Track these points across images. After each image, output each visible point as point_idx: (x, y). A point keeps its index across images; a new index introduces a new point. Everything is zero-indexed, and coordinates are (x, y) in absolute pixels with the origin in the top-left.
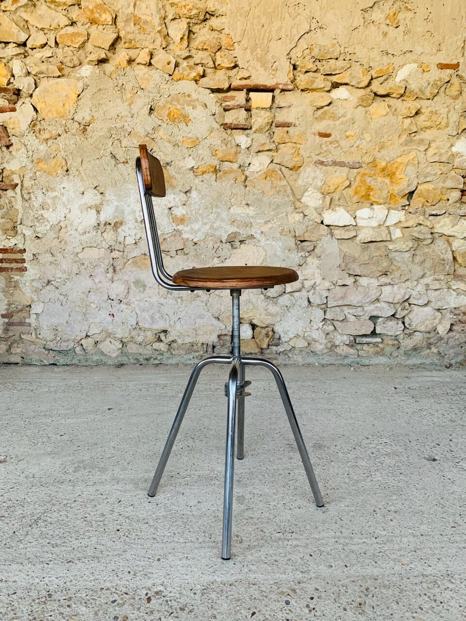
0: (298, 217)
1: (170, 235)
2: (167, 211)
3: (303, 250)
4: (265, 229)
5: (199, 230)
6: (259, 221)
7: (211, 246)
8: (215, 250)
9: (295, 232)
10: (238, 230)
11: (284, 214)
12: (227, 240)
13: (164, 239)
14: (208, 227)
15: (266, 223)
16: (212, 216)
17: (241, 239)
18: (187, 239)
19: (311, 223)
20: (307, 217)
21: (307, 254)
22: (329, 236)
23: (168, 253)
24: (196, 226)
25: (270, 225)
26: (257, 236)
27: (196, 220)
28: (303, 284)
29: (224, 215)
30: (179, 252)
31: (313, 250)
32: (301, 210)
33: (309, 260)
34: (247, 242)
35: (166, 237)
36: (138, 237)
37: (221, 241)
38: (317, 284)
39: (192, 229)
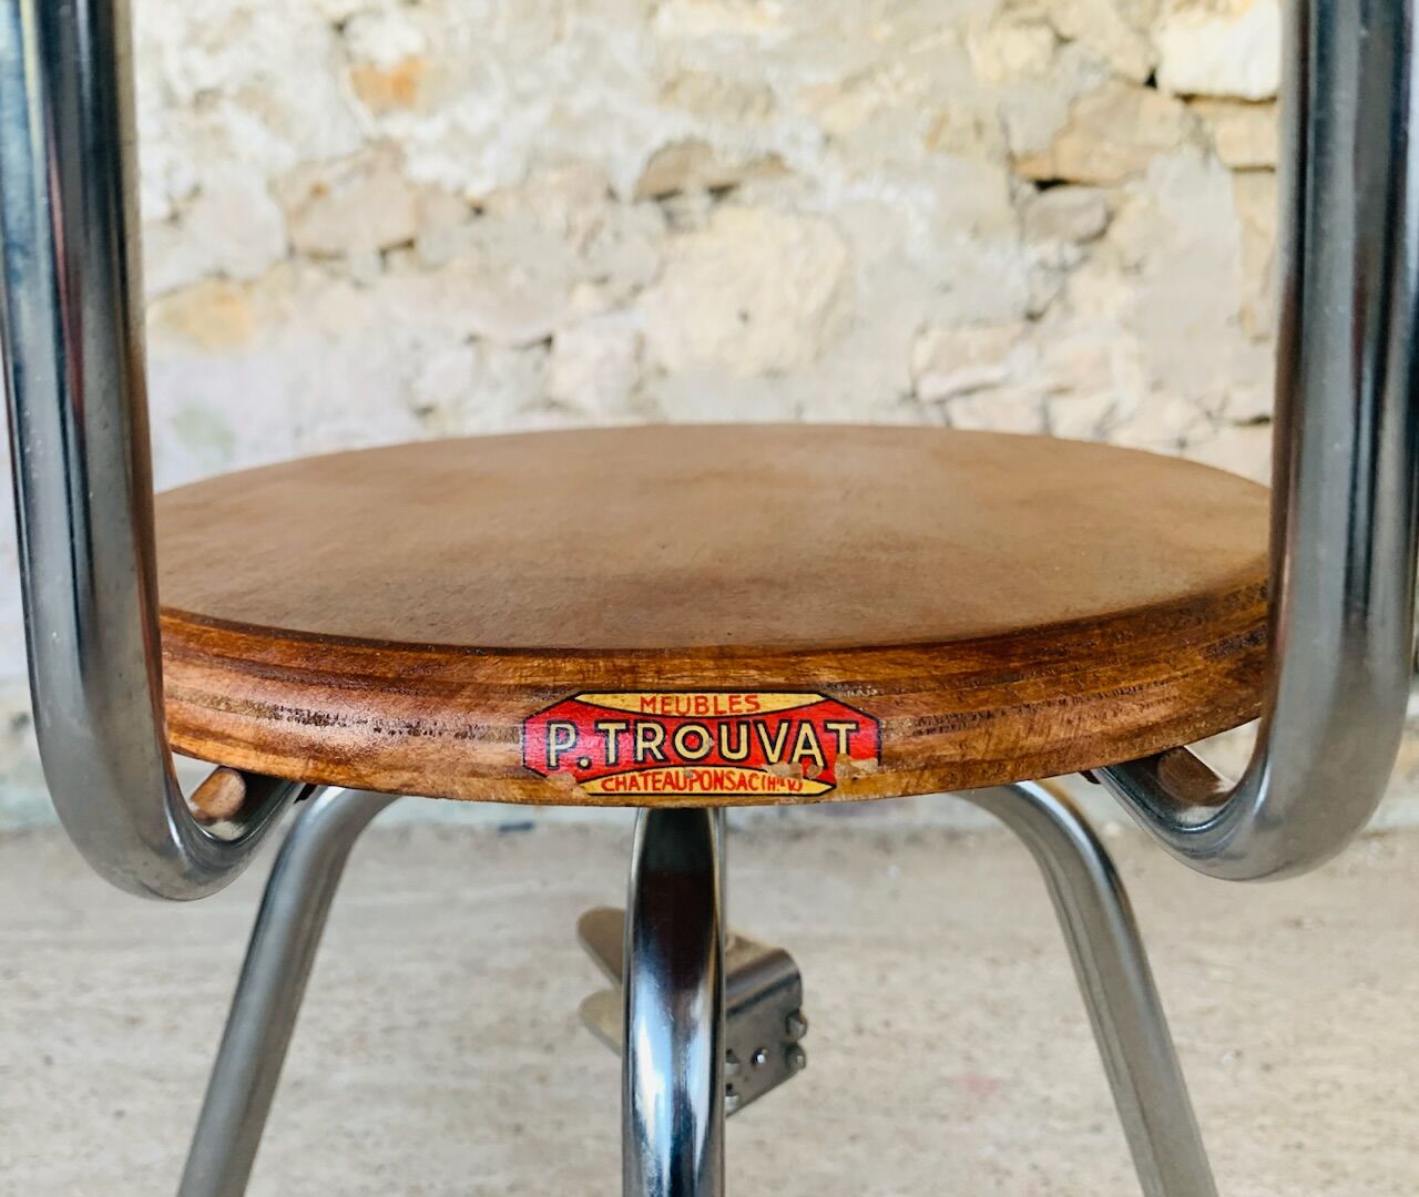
0: (1024, 48)
1: (342, 168)
2: (322, 39)
3: (1047, 227)
4: (840, 117)
5: (493, 132)
6: (811, 77)
7: (555, 213)
8: (578, 239)
9: (1005, 129)
10: (697, 129)
11: (948, 36)
12: (640, 182)
13: (318, 191)
14: (538, 113)
15: (850, 84)
16: (560, 58)
17: (718, 177)
18: (435, 189)
19: (1092, 80)
20: (1070, 52)
21: (1072, 253)
22: (1191, 153)
23: (337, 265)
24: (477, 113)
25: (869, 98)
26: (805, 158)
27: (477, 81)
28: (1044, 412)
29: (623, 46)
30: (398, 259)
31: (1101, 234)
32: (1035, 12)
33: (1083, 284)
34: (747, 192)
35: (326, 176)
36: (182, 183)
37: (612, 195)
38: (1124, 411)
39: (456, 129)
